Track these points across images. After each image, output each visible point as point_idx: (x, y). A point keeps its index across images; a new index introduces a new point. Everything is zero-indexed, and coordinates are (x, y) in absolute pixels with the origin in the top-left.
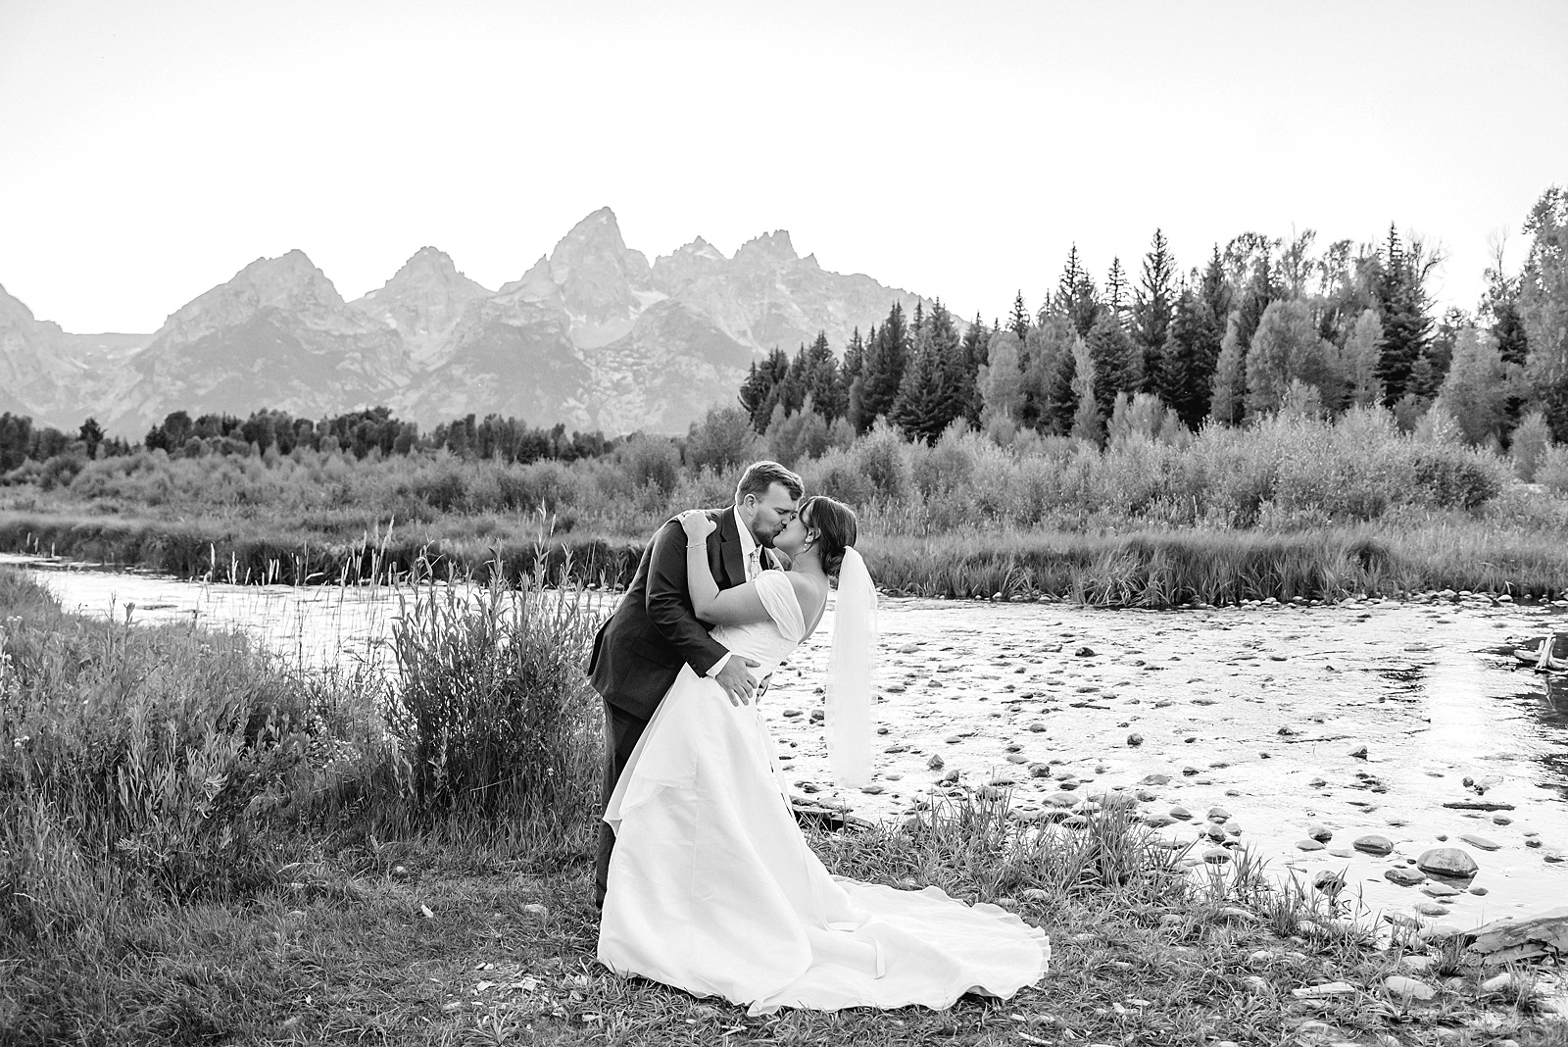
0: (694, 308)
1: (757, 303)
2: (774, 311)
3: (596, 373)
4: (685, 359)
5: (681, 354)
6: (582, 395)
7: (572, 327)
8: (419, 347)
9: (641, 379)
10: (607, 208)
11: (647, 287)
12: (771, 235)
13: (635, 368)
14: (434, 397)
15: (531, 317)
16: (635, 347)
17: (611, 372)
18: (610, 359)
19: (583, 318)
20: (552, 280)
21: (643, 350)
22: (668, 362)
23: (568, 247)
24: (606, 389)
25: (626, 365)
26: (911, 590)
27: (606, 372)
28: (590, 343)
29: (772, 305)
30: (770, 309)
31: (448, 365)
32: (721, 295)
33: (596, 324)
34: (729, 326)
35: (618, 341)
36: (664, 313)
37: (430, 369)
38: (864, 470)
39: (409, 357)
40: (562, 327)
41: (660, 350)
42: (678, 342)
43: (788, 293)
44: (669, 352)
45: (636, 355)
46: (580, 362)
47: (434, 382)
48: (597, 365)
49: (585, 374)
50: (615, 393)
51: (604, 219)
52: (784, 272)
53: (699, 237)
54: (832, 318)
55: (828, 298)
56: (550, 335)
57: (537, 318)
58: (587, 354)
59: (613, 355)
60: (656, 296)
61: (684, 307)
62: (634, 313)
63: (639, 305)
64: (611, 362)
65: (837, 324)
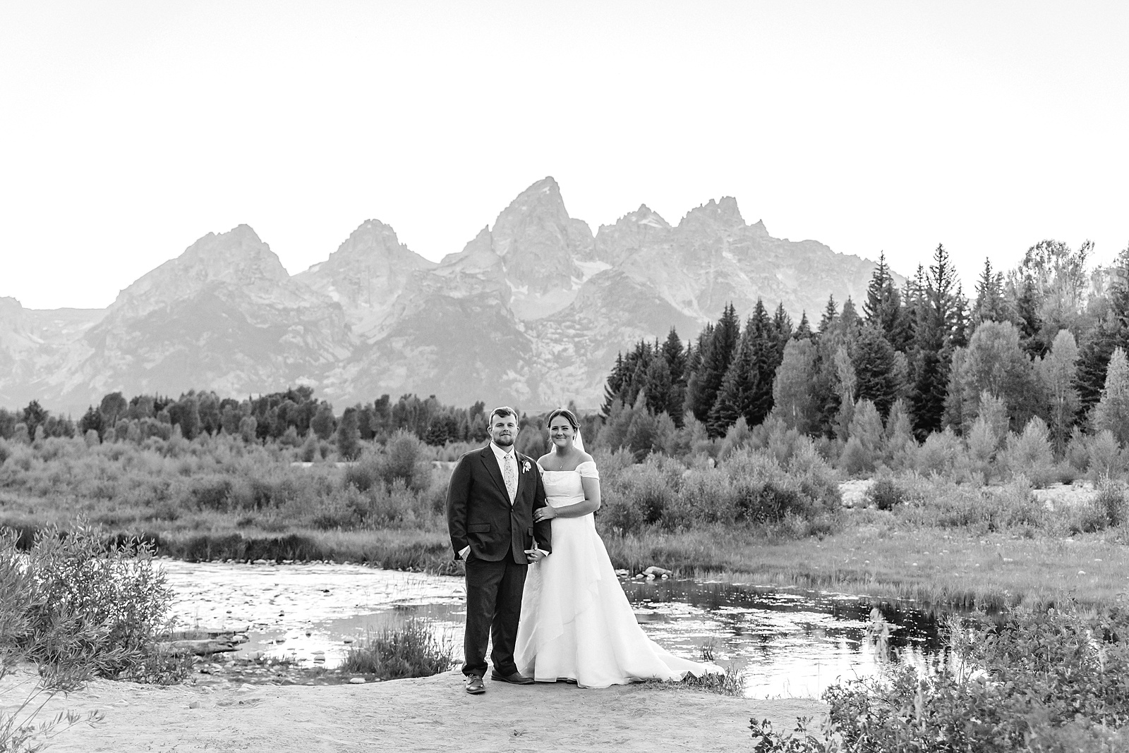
0: (639, 278)
1: (703, 272)
2: (720, 280)
3: (537, 345)
4: (628, 330)
5: (624, 325)
6: (522, 368)
7: (512, 299)
8: (361, 319)
9: (583, 351)
10: (550, 180)
11: (589, 257)
12: (717, 202)
13: (576, 339)
14: (374, 370)
15: (472, 288)
16: (577, 318)
17: (552, 344)
18: (551, 330)
19: (524, 290)
20: (493, 251)
21: (585, 322)
22: (610, 333)
23: (510, 218)
24: (547, 361)
25: (568, 337)
27: (547, 344)
28: (531, 315)
29: (719, 274)
30: (716, 278)
31: (388, 338)
32: (666, 265)
33: (538, 295)
34: (674, 296)
35: (560, 313)
36: (608, 283)
37: (371, 342)
39: (350, 330)
40: (504, 296)
41: (602, 321)
42: (621, 313)
43: (734, 261)
44: (611, 323)
45: (577, 327)
46: (519, 334)
47: (374, 355)
48: (538, 336)
49: (526, 347)
50: (556, 365)
51: (547, 189)
52: (731, 240)
53: (643, 205)
54: (781, 287)
55: (778, 267)
56: (491, 307)
57: (478, 290)
58: (528, 326)
59: (554, 326)
60: (600, 266)
61: (627, 277)
62: (576, 284)
63: (583, 274)
64: (553, 333)
65: (787, 293)
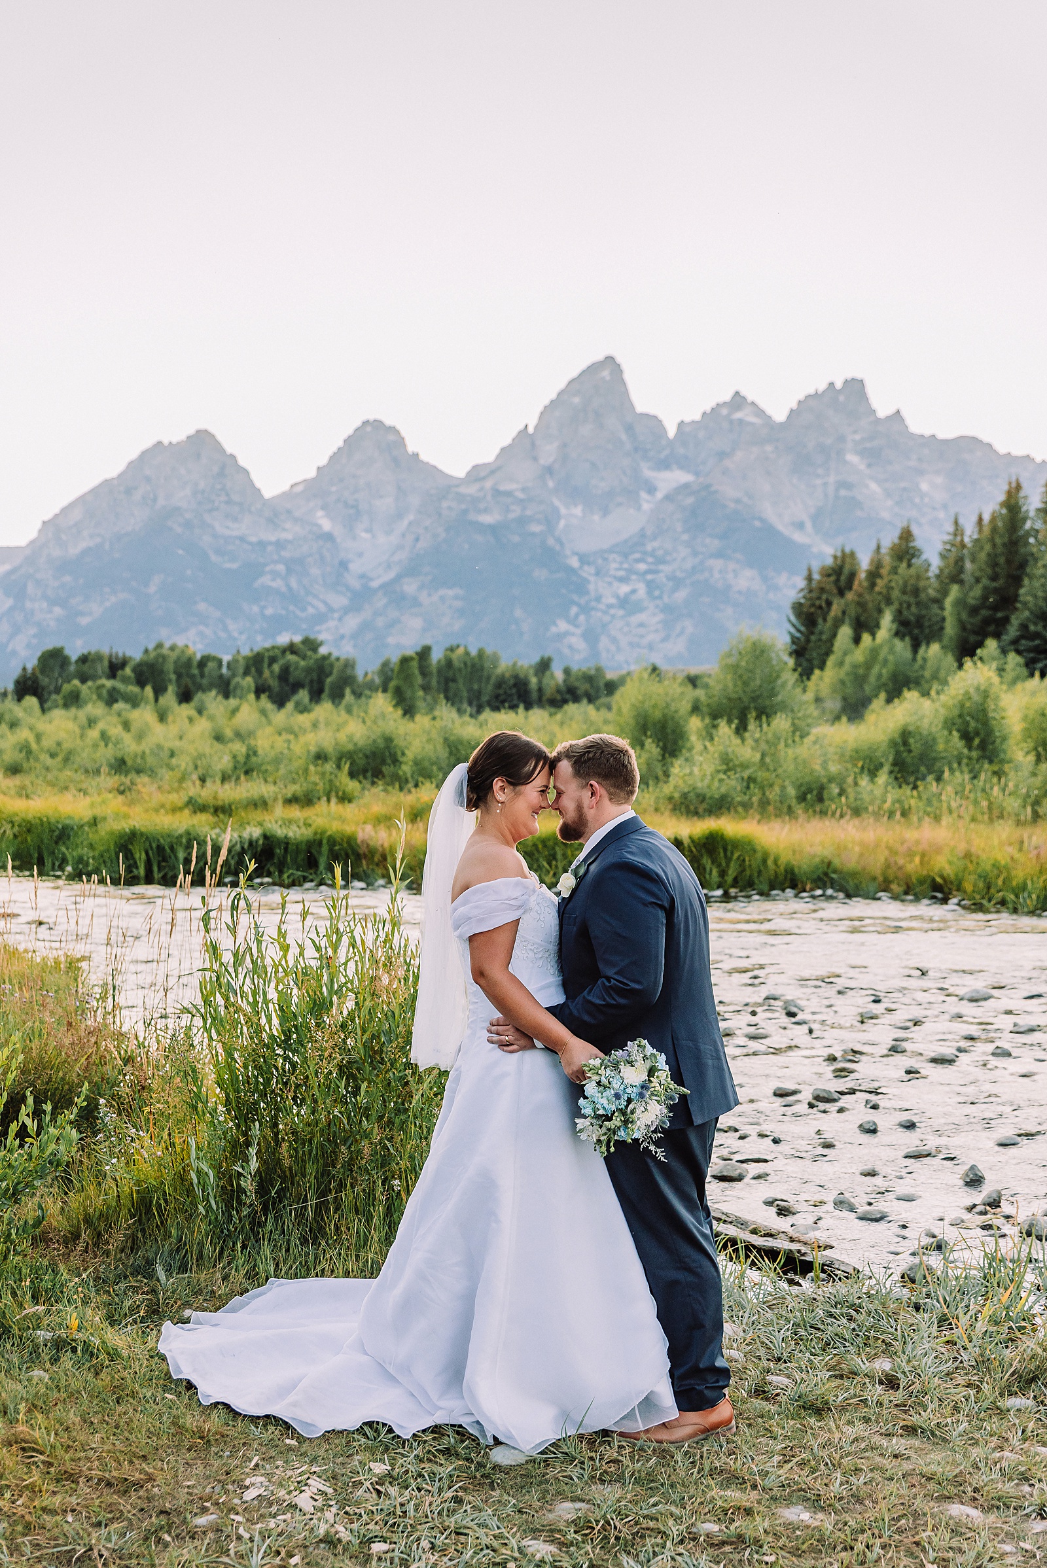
0: (732, 492)
1: (818, 482)
2: (843, 493)
3: (595, 585)
4: (717, 564)
5: (713, 556)
6: (577, 615)
7: (562, 523)
8: (360, 555)
9: (657, 593)
10: (610, 359)
11: (664, 465)
12: (839, 385)
13: (649, 577)
14: (380, 622)
15: (508, 510)
16: (650, 548)
17: (616, 584)
18: (614, 565)
19: (578, 511)
20: (535, 459)
21: (660, 553)
22: (694, 568)
23: (558, 414)
24: (610, 606)
25: (636, 573)
26: (1003, 903)
27: (610, 584)
28: (588, 544)
29: (843, 484)
30: (837, 490)
31: (399, 578)
32: (769, 473)
33: (596, 518)
34: (780, 516)
35: (626, 541)
36: (690, 500)
37: (375, 584)
38: (949, 724)
39: (347, 569)
40: (550, 520)
41: (684, 551)
42: (708, 541)
43: (862, 467)
44: (695, 554)
45: (650, 560)
46: (571, 570)
47: (380, 601)
48: (597, 574)
49: (581, 587)
50: (621, 612)
51: (606, 374)
52: (857, 437)
53: (737, 393)
54: (926, 500)
55: (921, 473)
56: (533, 534)
57: (516, 511)
58: (584, 559)
59: (618, 559)
60: (679, 477)
61: (716, 492)
62: (648, 502)
63: (655, 489)
64: (617, 569)
65: (934, 509)
